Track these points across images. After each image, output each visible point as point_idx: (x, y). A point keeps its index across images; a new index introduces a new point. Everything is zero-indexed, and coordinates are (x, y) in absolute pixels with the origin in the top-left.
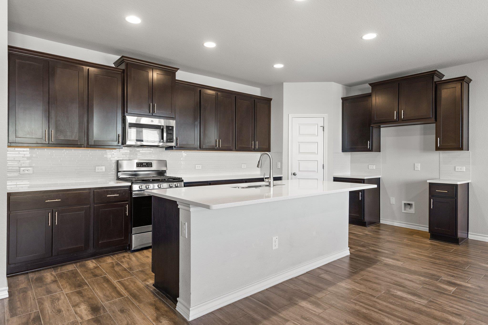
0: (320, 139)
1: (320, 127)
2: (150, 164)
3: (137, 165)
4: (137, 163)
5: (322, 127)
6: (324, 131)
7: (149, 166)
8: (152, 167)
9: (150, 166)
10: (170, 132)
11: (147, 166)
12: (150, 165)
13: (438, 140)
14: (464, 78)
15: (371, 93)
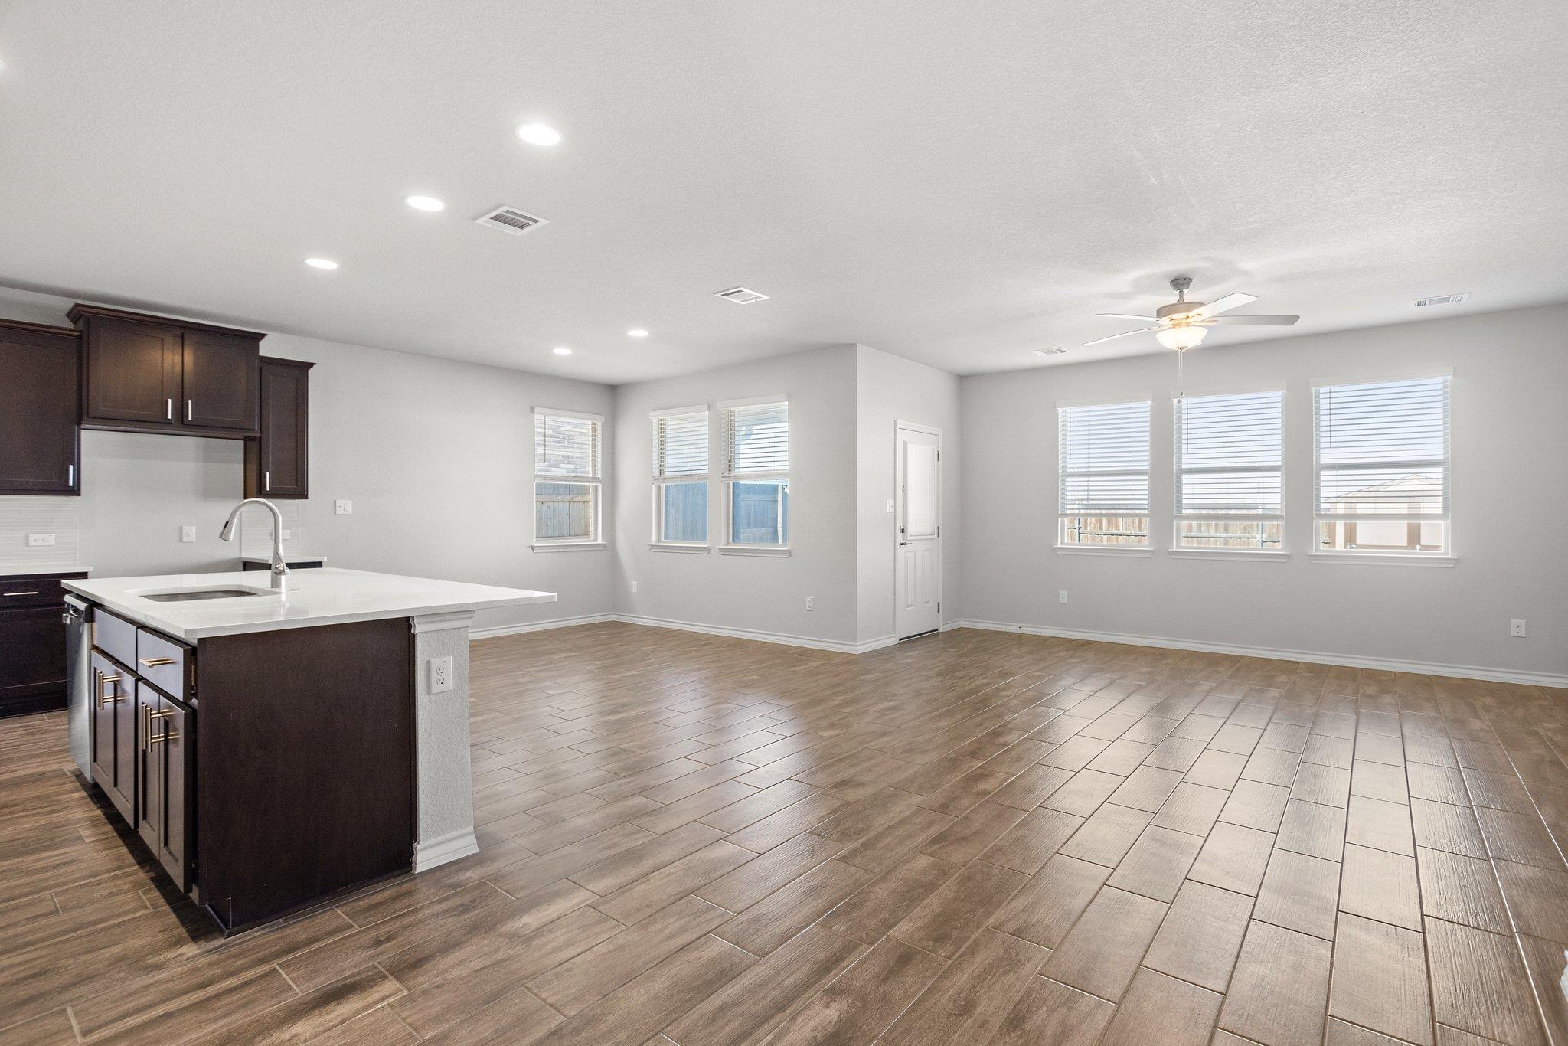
13: (265, 477)
14: (311, 365)
15: (80, 332)
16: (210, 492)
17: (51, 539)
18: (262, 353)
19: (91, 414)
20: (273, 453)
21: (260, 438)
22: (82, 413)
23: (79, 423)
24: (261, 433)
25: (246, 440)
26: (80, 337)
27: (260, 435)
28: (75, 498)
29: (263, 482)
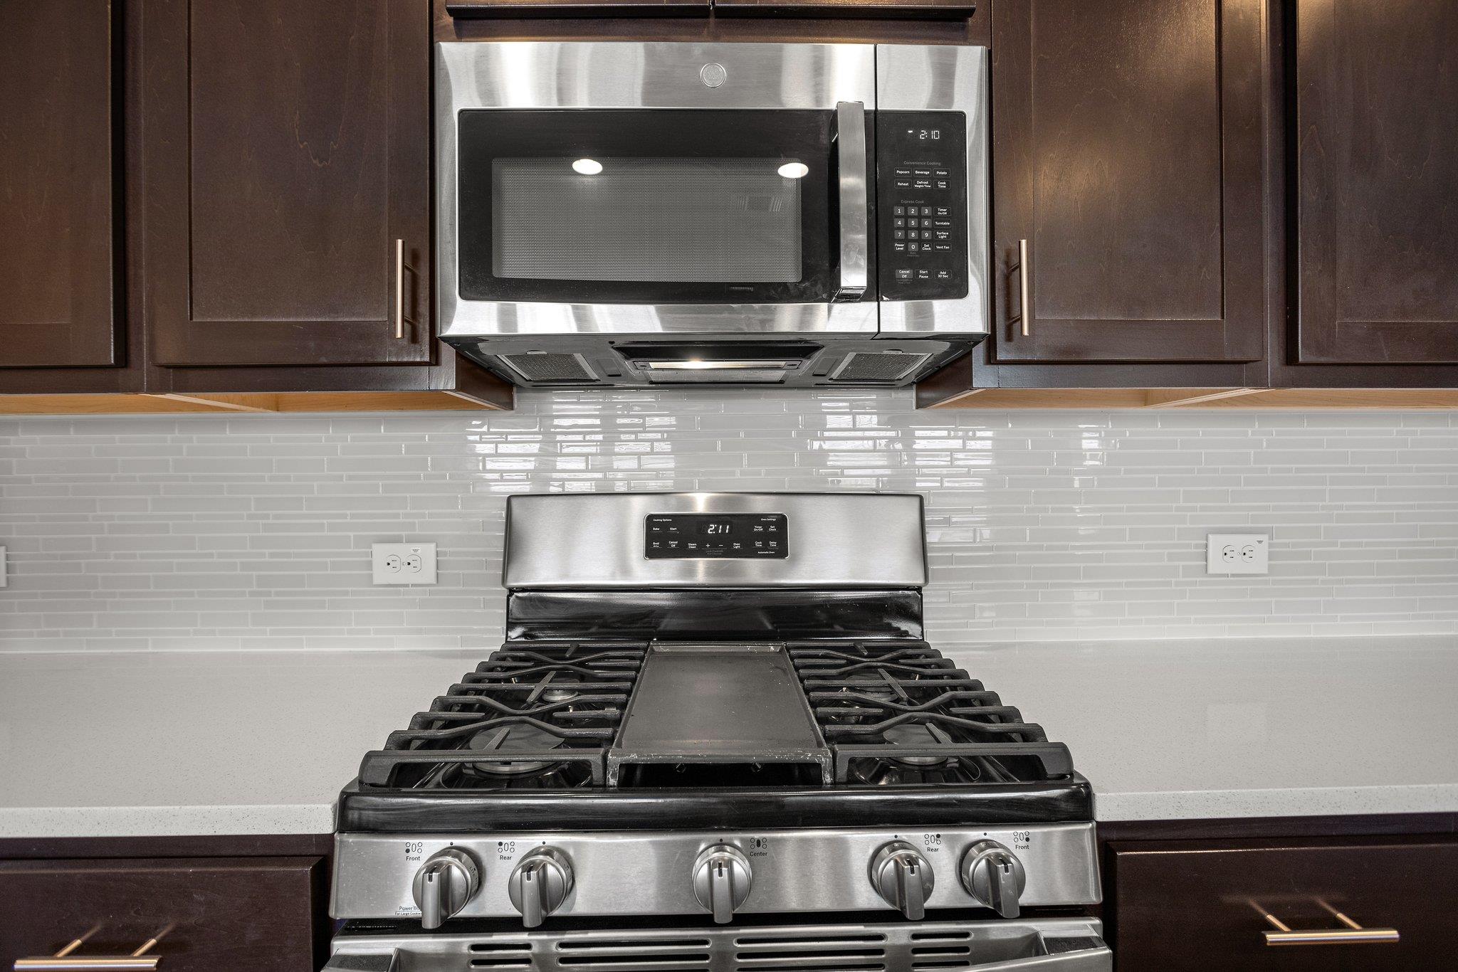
2: (772, 529)
3: (650, 537)
4: (651, 520)
7: (758, 544)
8: (781, 552)
9: (766, 546)
10: (919, 185)
11: (737, 546)
12: (766, 537)
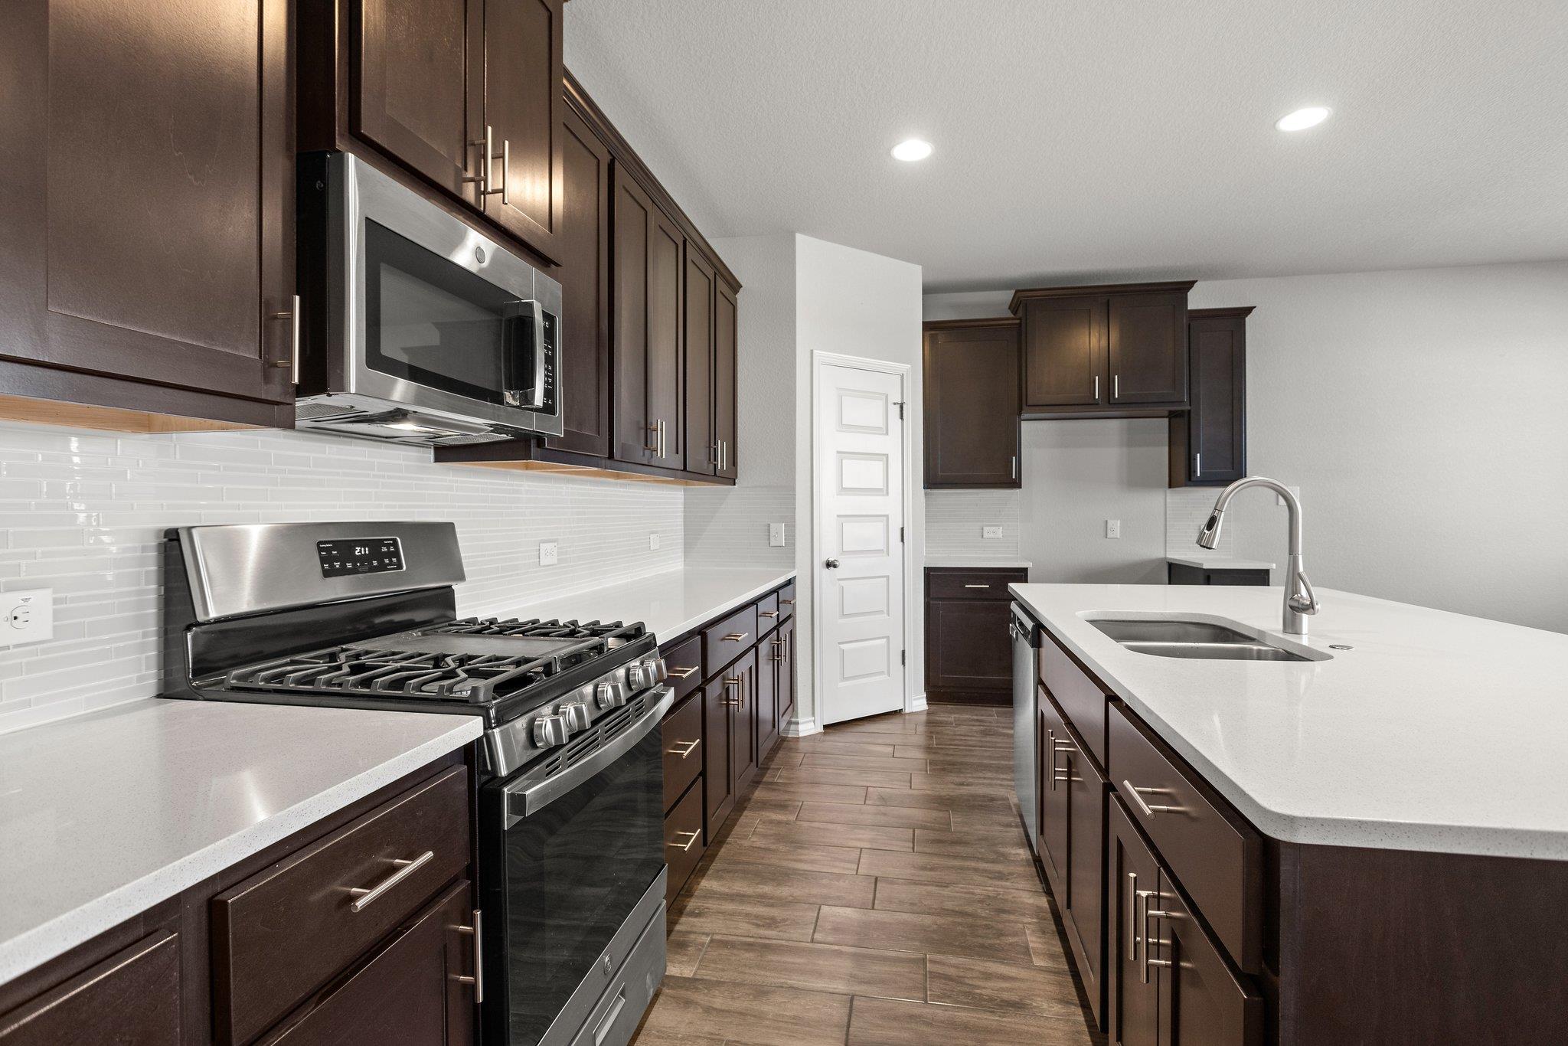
0: (890, 444)
1: (893, 405)
2: (392, 549)
3: (322, 560)
4: (319, 546)
5: (898, 406)
6: (902, 417)
7: (387, 560)
8: (400, 566)
9: (391, 562)
11: (375, 563)
12: (390, 555)
13: (1195, 459)
14: (1249, 310)
15: (1020, 319)
16: (1135, 480)
17: (1000, 532)
18: (1189, 308)
19: (1030, 402)
20: (1205, 430)
21: (1189, 411)
22: (1022, 404)
23: (1020, 412)
24: (1190, 405)
25: (1172, 416)
26: (1020, 325)
27: (1189, 408)
28: (1018, 490)
29: (1192, 465)
